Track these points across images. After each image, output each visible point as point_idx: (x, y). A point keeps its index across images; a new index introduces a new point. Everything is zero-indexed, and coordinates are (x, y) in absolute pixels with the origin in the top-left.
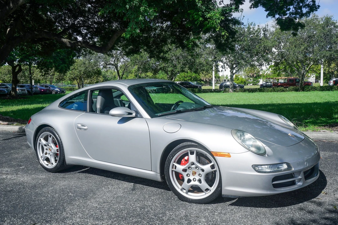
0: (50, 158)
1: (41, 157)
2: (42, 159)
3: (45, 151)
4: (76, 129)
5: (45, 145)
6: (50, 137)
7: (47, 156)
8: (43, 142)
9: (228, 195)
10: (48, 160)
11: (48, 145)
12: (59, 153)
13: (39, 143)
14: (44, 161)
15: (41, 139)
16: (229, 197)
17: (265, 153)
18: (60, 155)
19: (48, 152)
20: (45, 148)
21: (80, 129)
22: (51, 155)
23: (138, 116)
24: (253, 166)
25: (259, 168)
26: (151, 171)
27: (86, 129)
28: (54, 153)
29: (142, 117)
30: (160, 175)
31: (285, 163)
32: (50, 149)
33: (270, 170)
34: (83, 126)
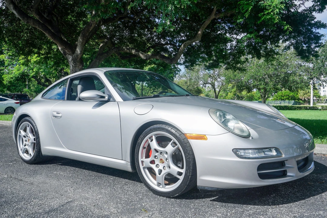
0: (28, 149)
1: (21, 150)
2: (21, 152)
3: (24, 142)
4: (52, 118)
5: (25, 137)
6: (28, 127)
7: (26, 147)
8: (23, 133)
9: (204, 187)
10: (27, 152)
11: (27, 136)
12: (35, 142)
13: (20, 136)
15: (21, 130)
16: (205, 188)
17: (249, 136)
18: (37, 145)
20: (24, 139)
21: (56, 117)
22: (29, 146)
23: (111, 100)
24: (234, 150)
25: (242, 153)
26: (122, 160)
27: (61, 117)
28: (32, 143)
29: (114, 101)
30: (131, 164)
31: (274, 148)
32: (29, 139)
33: (255, 156)
34: (58, 113)
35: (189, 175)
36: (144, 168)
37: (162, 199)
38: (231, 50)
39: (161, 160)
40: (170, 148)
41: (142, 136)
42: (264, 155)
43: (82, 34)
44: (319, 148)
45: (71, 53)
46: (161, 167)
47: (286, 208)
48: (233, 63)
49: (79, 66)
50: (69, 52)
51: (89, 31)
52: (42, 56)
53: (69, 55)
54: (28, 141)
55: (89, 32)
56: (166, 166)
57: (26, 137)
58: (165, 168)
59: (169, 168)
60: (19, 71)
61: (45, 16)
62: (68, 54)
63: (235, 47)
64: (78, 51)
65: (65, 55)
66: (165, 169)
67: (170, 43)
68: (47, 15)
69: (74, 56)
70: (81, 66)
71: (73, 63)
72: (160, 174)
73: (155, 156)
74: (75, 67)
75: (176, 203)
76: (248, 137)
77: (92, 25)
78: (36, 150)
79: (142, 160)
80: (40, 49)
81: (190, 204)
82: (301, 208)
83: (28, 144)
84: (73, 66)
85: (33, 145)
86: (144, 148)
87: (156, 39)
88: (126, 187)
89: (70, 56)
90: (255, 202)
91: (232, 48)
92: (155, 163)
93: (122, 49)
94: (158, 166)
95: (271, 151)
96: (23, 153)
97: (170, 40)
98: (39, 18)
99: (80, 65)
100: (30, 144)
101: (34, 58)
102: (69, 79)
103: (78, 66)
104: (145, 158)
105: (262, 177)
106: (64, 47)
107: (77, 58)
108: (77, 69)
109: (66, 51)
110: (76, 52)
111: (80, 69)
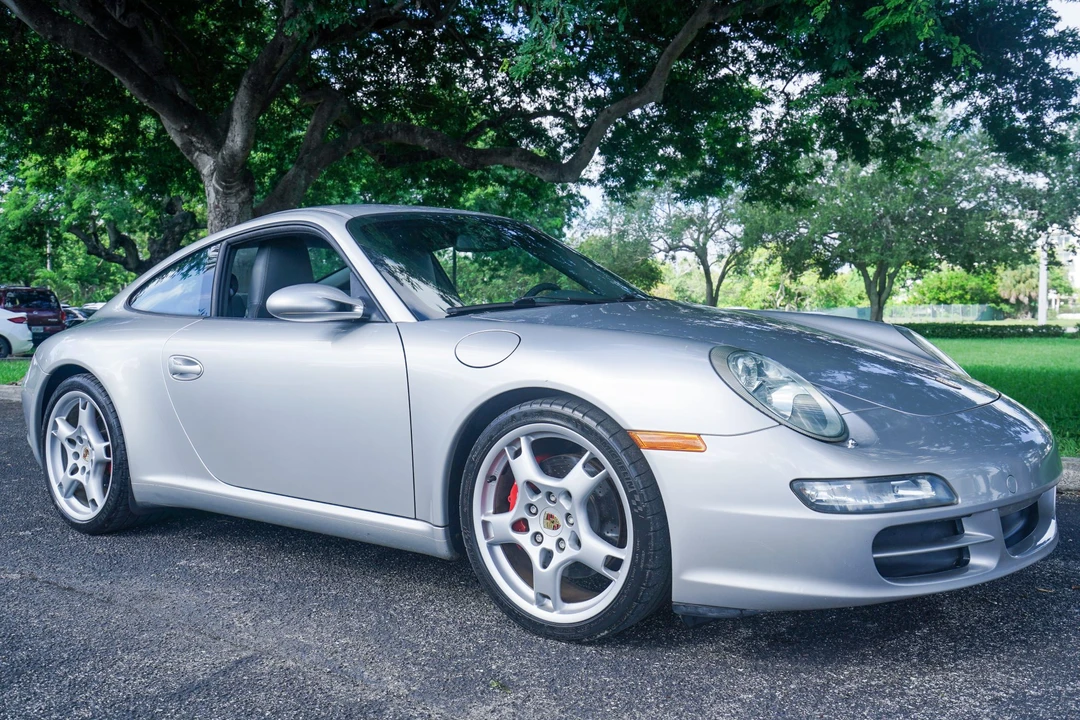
0: (85, 483)
1: (60, 485)
2: (61, 491)
3: (71, 461)
4: (167, 378)
5: (71, 442)
6: (84, 408)
7: (78, 476)
8: (65, 430)
9: (696, 606)
10: (79, 492)
11: (81, 441)
12: (111, 459)
13: (54, 438)
14: (70, 497)
16: (700, 611)
17: (844, 435)
18: (115, 470)
19: (80, 463)
20: (70, 450)
21: (180, 375)
22: (88, 473)
23: (374, 317)
24: (795, 485)
25: (822, 493)
26: (415, 519)
27: (199, 374)
28: (99, 463)
29: (386, 319)
30: (446, 532)
31: (928, 477)
32: (87, 451)
33: (865, 502)
34: (190, 362)
35: (646, 568)
36: (490, 546)
37: (554, 647)
38: (766, 132)
39: (549, 517)
40: (578, 480)
41: (482, 439)
42: (894, 500)
43: (249, 79)
44: (1071, 472)
45: (209, 145)
46: (549, 543)
47: (967, 673)
48: (773, 181)
49: (238, 191)
50: (202, 143)
51: (274, 68)
52: (103, 154)
53: (205, 152)
54: (85, 456)
55: (274, 72)
56: (566, 536)
57: (78, 442)
58: (562, 546)
59: (577, 546)
60: (22, 210)
61: (117, 14)
62: (198, 149)
63: (779, 123)
64: (236, 138)
65: (190, 152)
66: (563, 550)
67: (553, 108)
68: (123, 11)
69: (223, 158)
70: (246, 193)
71: (217, 182)
72: (545, 566)
73: (530, 506)
74: (226, 195)
75: (602, 661)
76: (839, 440)
77: (282, 47)
78: (115, 486)
79: (483, 518)
80: (97, 130)
81: (648, 664)
82: (1017, 671)
83: (84, 468)
84: (217, 192)
85: (101, 469)
86: (490, 478)
87: (504, 94)
88: (428, 610)
89: (205, 158)
90: (864, 655)
91: (767, 127)
92: (527, 530)
93: (390, 132)
94: (539, 538)
95: (917, 485)
96: (66, 496)
97: (553, 101)
98: (93, 23)
99: (242, 189)
100: (89, 467)
101: (76, 163)
102: (224, 243)
103: (234, 191)
104: (495, 513)
105: (889, 571)
106: (186, 127)
107: (233, 166)
108: (233, 201)
109: (194, 140)
110: (229, 143)
111: (243, 203)
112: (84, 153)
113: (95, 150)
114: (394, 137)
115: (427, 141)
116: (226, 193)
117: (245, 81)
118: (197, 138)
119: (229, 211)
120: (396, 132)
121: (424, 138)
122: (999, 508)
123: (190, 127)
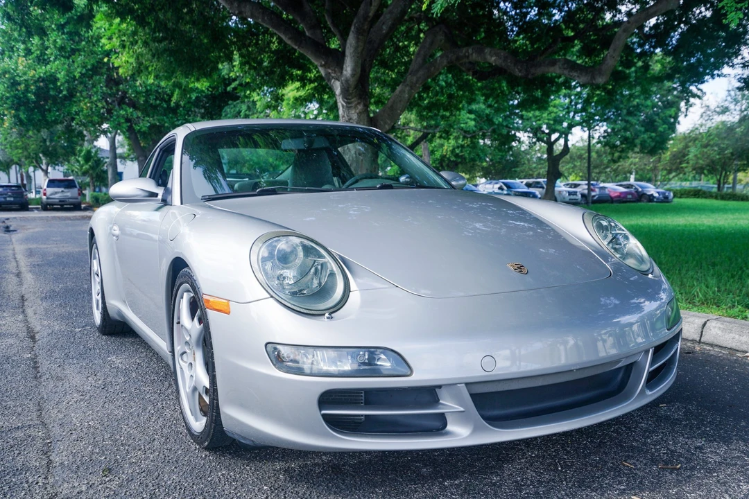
9: (233, 433)
23: (168, 201)
24: (269, 346)
29: (171, 203)
43: (355, 26)
45: (337, 74)
49: (356, 105)
50: (335, 73)
51: (368, 16)
52: (310, 84)
55: (369, 19)
62: (333, 77)
64: (348, 68)
65: (329, 80)
69: (343, 83)
70: (361, 106)
71: (343, 99)
84: (343, 106)
86: (178, 320)
92: (187, 362)
93: (467, 54)
99: (359, 103)
101: (291, 91)
103: (353, 105)
106: (323, 63)
107: (348, 88)
108: (353, 112)
109: (330, 71)
110: (344, 72)
111: (360, 113)
112: (298, 84)
113: (303, 81)
114: (470, 58)
115: (493, 58)
116: (348, 107)
117: (352, 28)
118: (332, 70)
119: (351, 119)
120: (472, 54)
121: (492, 56)
122: (467, 384)
123: (326, 63)
